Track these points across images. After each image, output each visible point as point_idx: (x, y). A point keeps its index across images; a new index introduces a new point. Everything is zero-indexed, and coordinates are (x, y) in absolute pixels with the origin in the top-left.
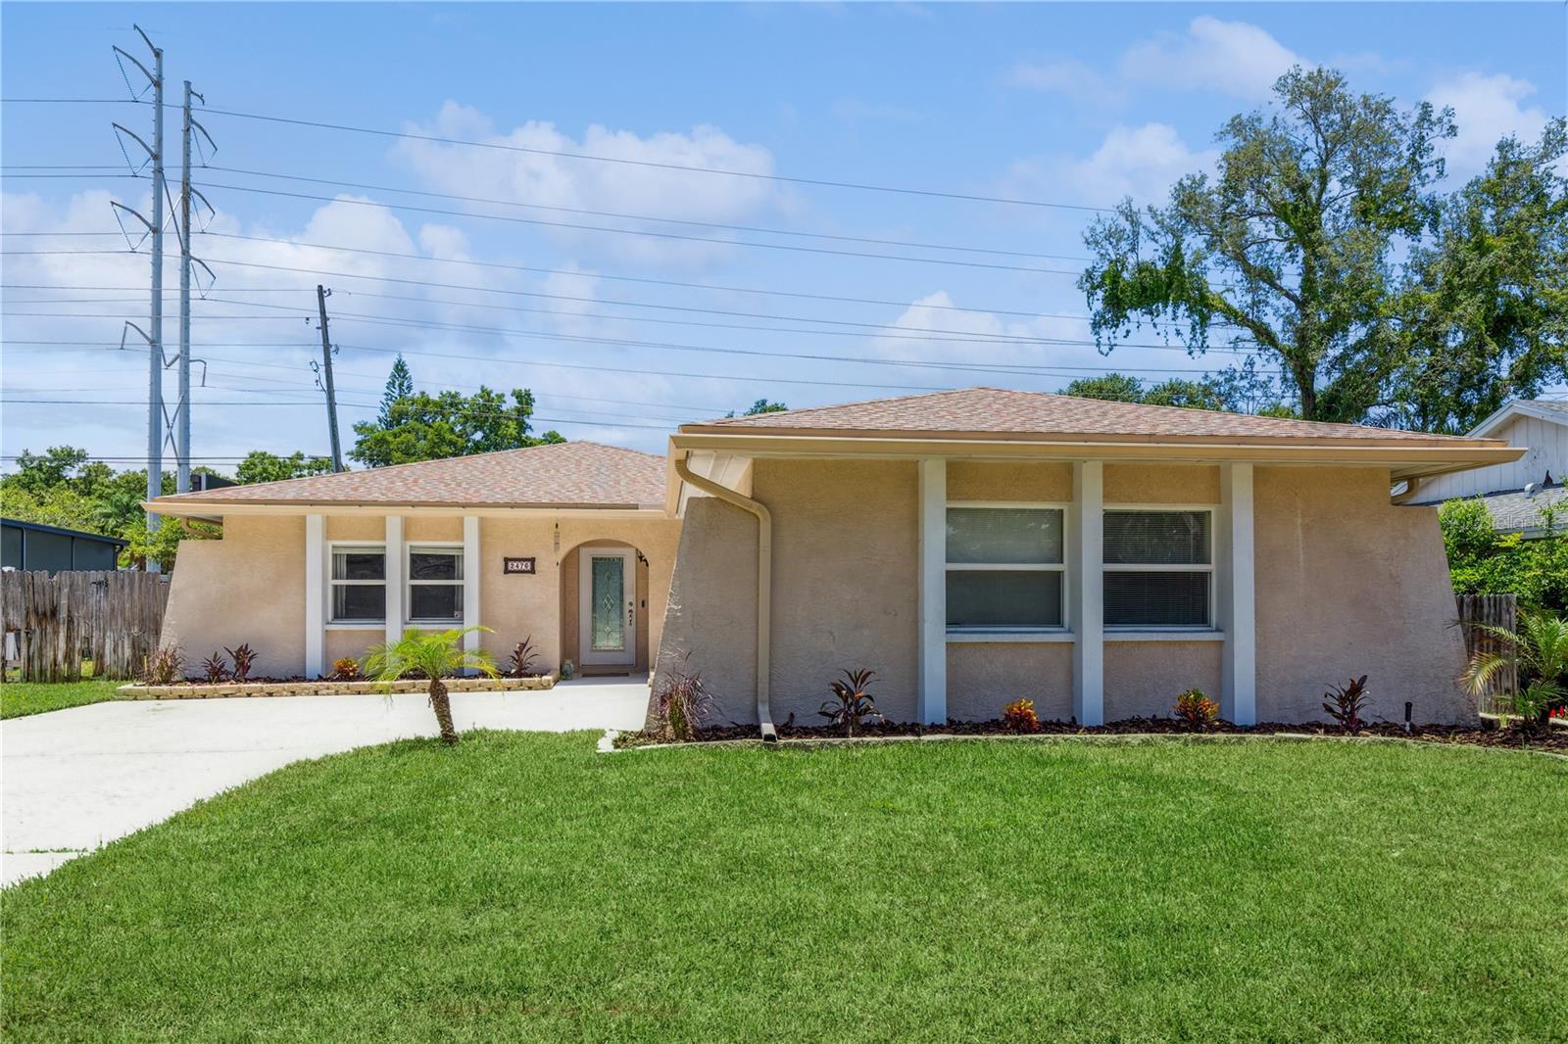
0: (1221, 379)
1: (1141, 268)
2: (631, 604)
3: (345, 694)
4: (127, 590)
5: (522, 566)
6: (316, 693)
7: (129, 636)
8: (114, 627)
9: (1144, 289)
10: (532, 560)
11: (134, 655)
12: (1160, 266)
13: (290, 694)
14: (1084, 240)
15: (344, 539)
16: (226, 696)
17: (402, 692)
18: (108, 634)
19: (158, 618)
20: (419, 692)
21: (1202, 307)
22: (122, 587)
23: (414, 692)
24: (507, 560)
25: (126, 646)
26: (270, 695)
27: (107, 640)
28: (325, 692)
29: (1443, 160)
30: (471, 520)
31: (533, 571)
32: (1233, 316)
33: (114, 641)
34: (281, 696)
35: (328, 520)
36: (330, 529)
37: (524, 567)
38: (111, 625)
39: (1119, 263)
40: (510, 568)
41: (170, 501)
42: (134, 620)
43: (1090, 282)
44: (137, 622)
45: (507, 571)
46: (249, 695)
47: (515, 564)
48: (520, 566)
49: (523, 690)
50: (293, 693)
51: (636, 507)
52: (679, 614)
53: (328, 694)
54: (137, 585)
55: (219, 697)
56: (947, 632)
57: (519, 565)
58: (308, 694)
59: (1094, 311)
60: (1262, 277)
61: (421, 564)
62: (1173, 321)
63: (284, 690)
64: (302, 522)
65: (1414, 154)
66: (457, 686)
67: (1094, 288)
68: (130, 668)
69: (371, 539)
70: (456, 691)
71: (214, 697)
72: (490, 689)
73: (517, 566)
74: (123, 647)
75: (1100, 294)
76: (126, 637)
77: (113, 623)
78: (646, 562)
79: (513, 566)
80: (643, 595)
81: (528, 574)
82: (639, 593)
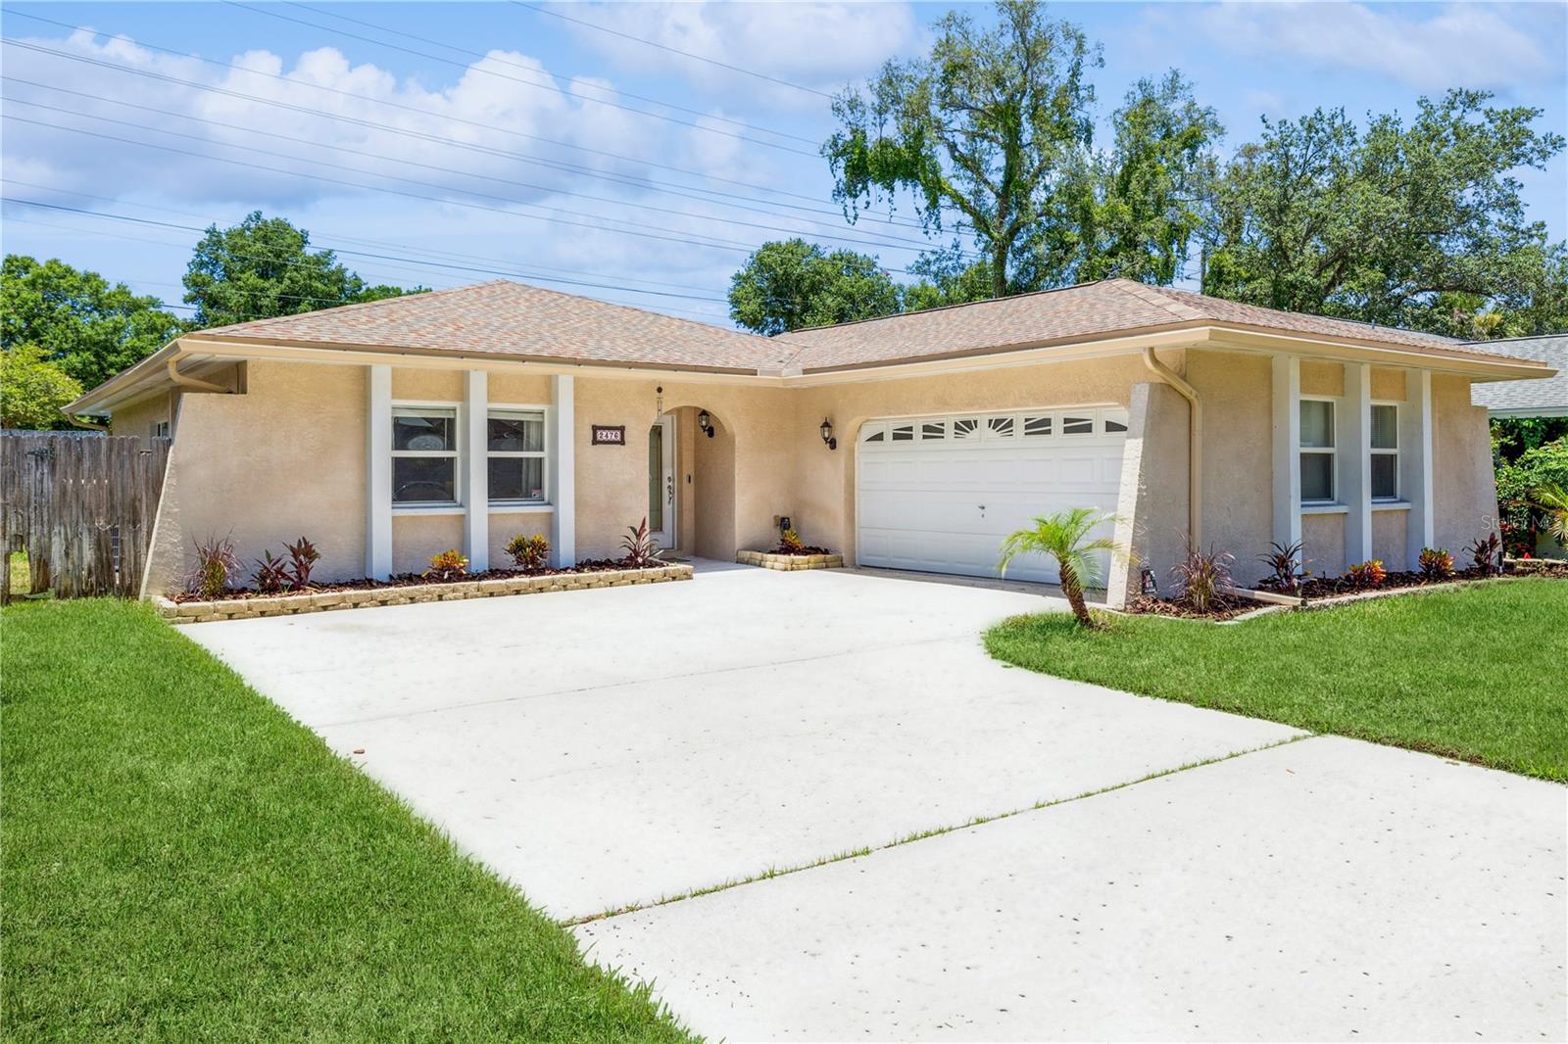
0: (932, 258)
1: (885, 144)
2: (669, 479)
3: (477, 597)
4: (87, 464)
5: (612, 436)
6: (440, 598)
7: (90, 531)
8: (67, 519)
9: (888, 165)
10: (622, 429)
11: (99, 559)
12: (900, 143)
13: (409, 601)
14: (830, 105)
15: (408, 397)
16: (325, 608)
17: (541, 590)
18: (56, 530)
19: (137, 503)
20: (560, 589)
21: (935, 190)
22: (79, 460)
23: (555, 590)
24: (595, 429)
25: (86, 545)
26: (384, 603)
27: (55, 539)
28: (451, 595)
29: (1092, 86)
30: (566, 378)
31: (622, 442)
32: (959, 202)
33: (66, 539)
34: (397, 604)
35: (396, 375)
36: (400, 385)
37: (613, 437)
38: (60, 517)
39: (858, 133)
40: (599, 438)
41: (214, 338)
42: (98, 507)
43: (838, 150)
44: (103, 510)
45: (595, 442)
46: (356, 606)
47: (605, 433)
48: (609, 435)
49: (666, 581)
50: (412, 600)
51: (754, 373)
52: (1145, 494)
53: (455, 599)
54: (103, 457)
55: (317, 611)
56: (1302, 506)
57: (605, 435)
58: (431, 600)
59: (837, 179)
61: (503, 431)
62: (909, 198)
63: (402, 596)
64: (365, 373)
65: (1072, 76)
66: (600, 580)
67: (837, 155)
68: (93, 579)
69: (441, 398)
70: (600, 587)
71: (309, 611)
72: (633, 582)
73: (607, 436)
74: (80, 548)
75: (842, 163)
76: (86, 534)
77: (64, 513)
78: (711, 432)
79: (602, 435)
80: (689, 469)
81: (619, 446)
82: (684, 467)
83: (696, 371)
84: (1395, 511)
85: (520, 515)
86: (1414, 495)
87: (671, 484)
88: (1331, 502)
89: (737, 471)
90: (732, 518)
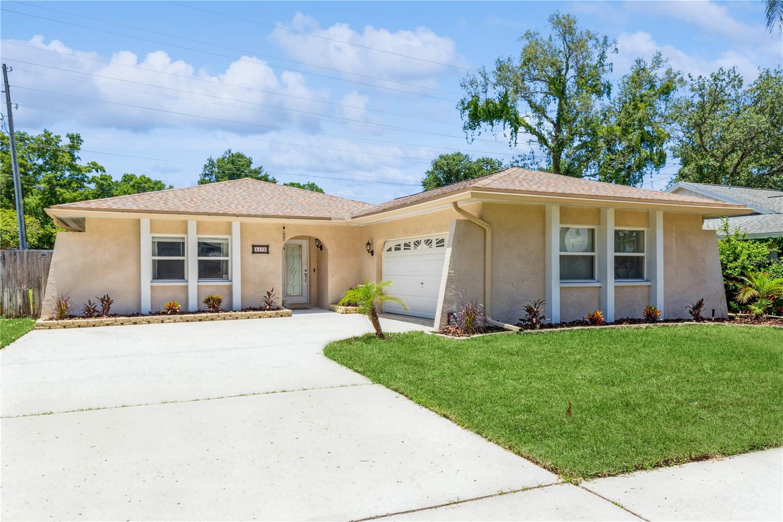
0: (519, 159)
1: (488, 102)
2: (306, 270)
3: (180, 322)
4: (18, 262)
6: (162, 322)
7: (20, 290)
8: (10, 285)
9: (489, 112)
10: (267, 246)
11: (24, 302)
12: (497, 101)
13: (147, 323)
14: (460, 84)
15: (160, 233)
16: (108, 325)
17: (212, 320)
18: (6, 290)
19: (40, 279)
20: (222, 319)
21: (516, 123)
22: (15, 261)
23: (219, 320)
24: (253, 246)
25: (18, 297)
26: (135, 323)
27: (5, 294)
28: (168, 321)
29: (612, 64)
30: (236, 223)
31: (268, 253)
32: (529, 129)
33: (10, 294)
34: (142, 324)
35: (152, 222)
36: (153, 227)
37: (263, 250)
38: (8, 284)
39: (476, 98)
40: (255, 251)
41: (62, 208)
42: (23, 281)
43: (464, 106)
44: (26, 282)
45: (253, 252)
46: (122, 324)
49: (277, 317)
50: (149, 322)
51: (330, 219)
52: (453, 275)
53: (170, 322)
54: (25, 259)
55: (104, 325)
56: (560, 283)
57: (260, 249)
58: (158, 323)
59: (464, 121)
60: (540, 111)
61: (205, 248)
62: (502, 129)
63: (143, 320)
64: (138, 222)
65: (600, 59)
66: (243, 316)
67: (464, 109)
68: (21, 311)
69: (176, 233)
70: (242, 319)
71: (100, 326)
72: (260, 317)
73: (259, 250)
74: (16, 297)
75: (467, 112)
76: (18, 291)
77: (9, 283)
78: (321, 248)
79: (257, 249)
80: (314, 266)
81: (266, 254)
82: (312, 264)
83: (299, 219)
84: (639, 286)
85: (213, 286)
86: (653, 278)
87: (306, 273)
88: (593, 281)
89: (329, 266)
90: (327, 289)
